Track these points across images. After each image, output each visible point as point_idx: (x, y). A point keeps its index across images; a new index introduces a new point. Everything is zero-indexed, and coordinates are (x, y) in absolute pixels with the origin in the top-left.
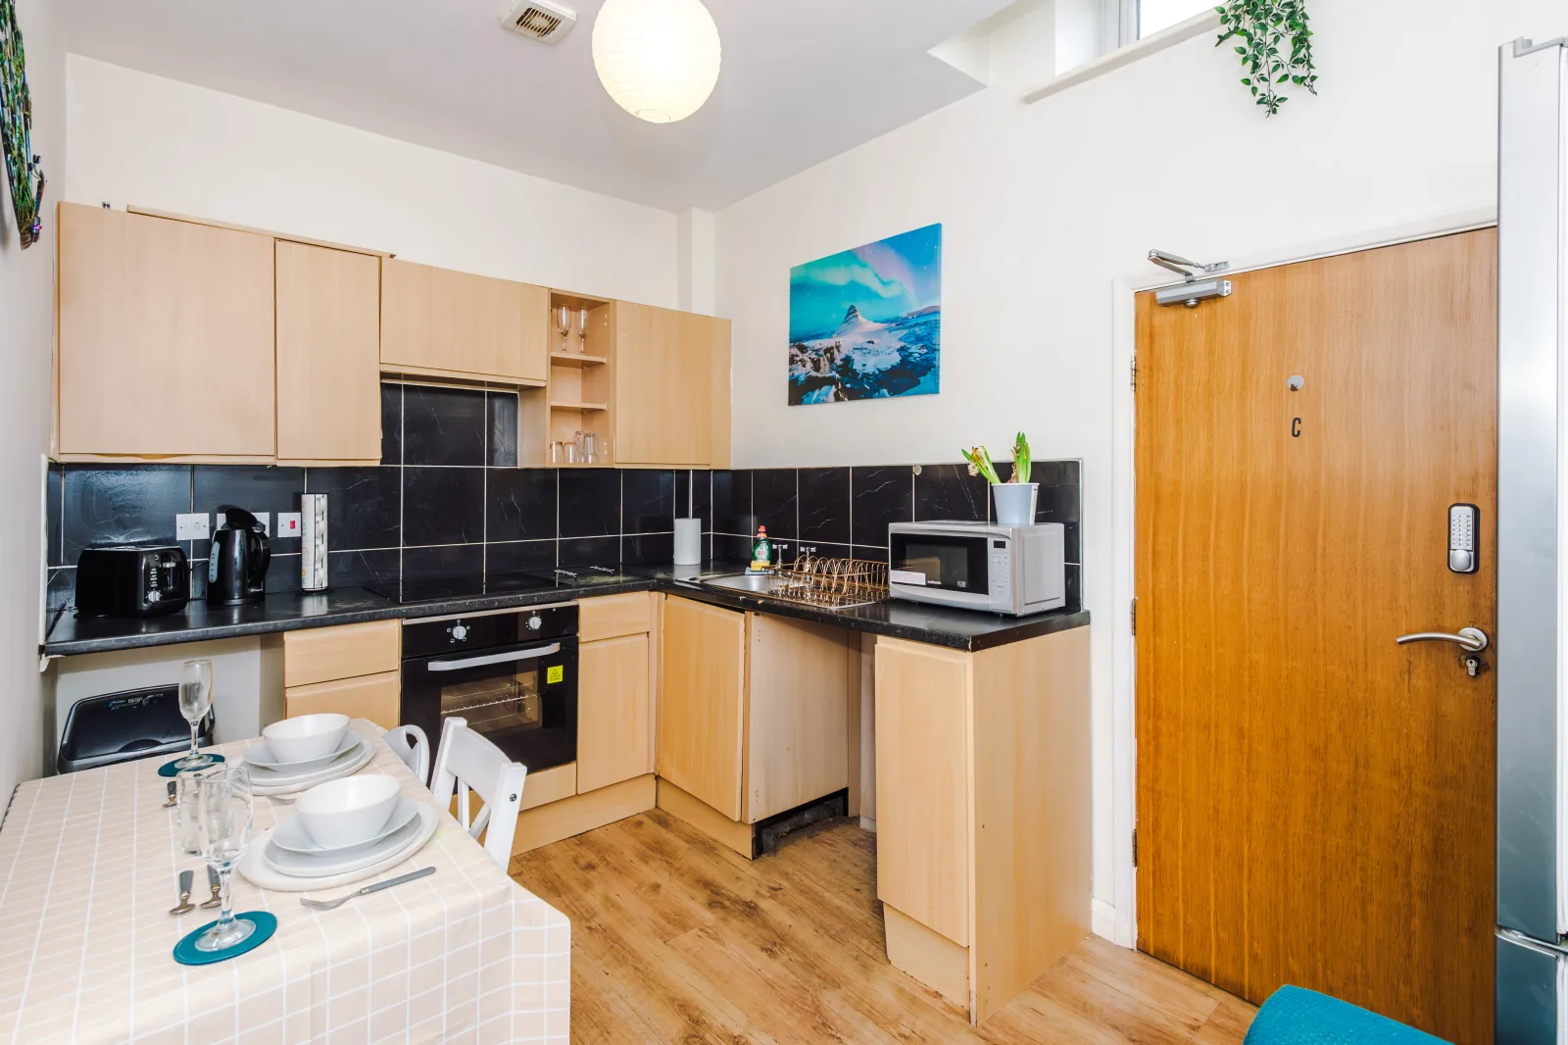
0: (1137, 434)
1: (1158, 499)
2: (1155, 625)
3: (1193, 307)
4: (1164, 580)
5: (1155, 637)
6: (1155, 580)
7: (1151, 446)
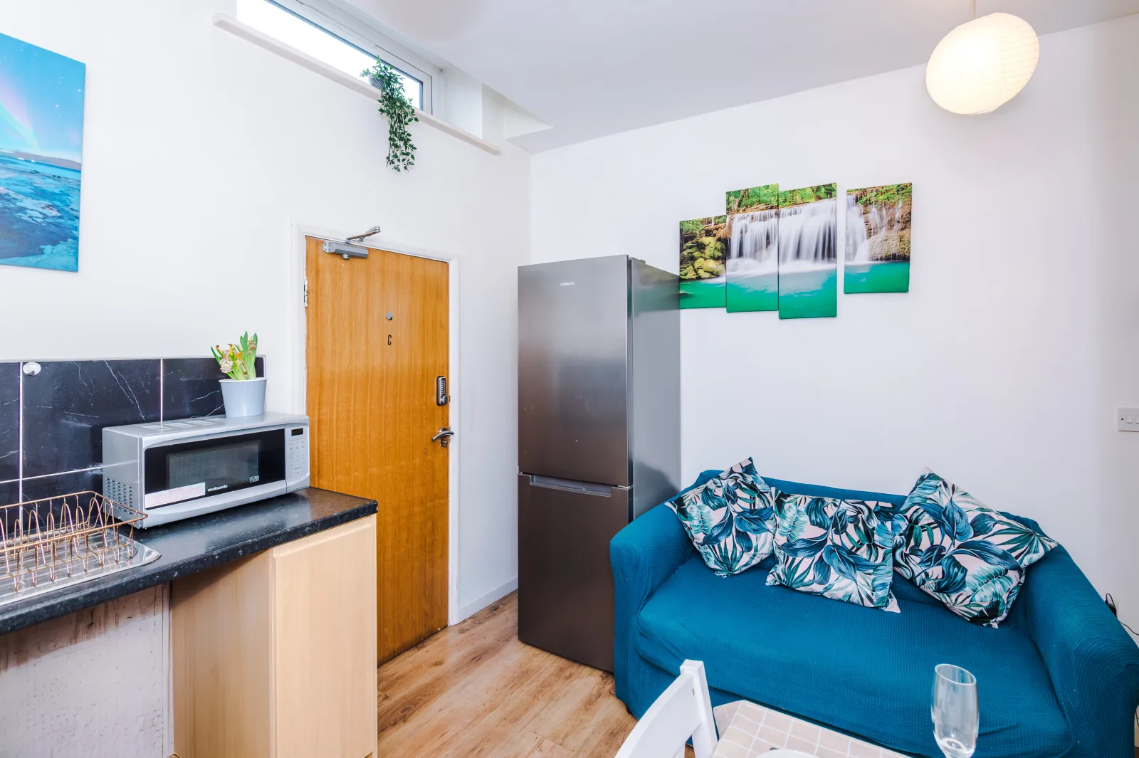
0: (308, 338)
1: (321, 384)
2: (319, 472)
3: (344, 259)
4: (325, 439)
5: (319, 480)
6: (319, 440)
7: (317, 348)
